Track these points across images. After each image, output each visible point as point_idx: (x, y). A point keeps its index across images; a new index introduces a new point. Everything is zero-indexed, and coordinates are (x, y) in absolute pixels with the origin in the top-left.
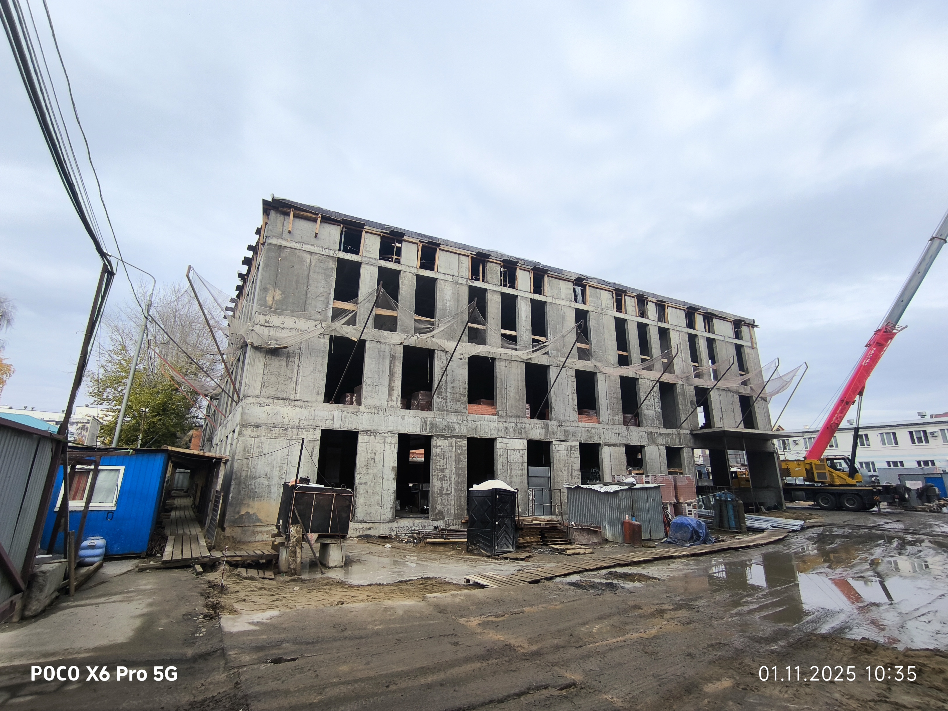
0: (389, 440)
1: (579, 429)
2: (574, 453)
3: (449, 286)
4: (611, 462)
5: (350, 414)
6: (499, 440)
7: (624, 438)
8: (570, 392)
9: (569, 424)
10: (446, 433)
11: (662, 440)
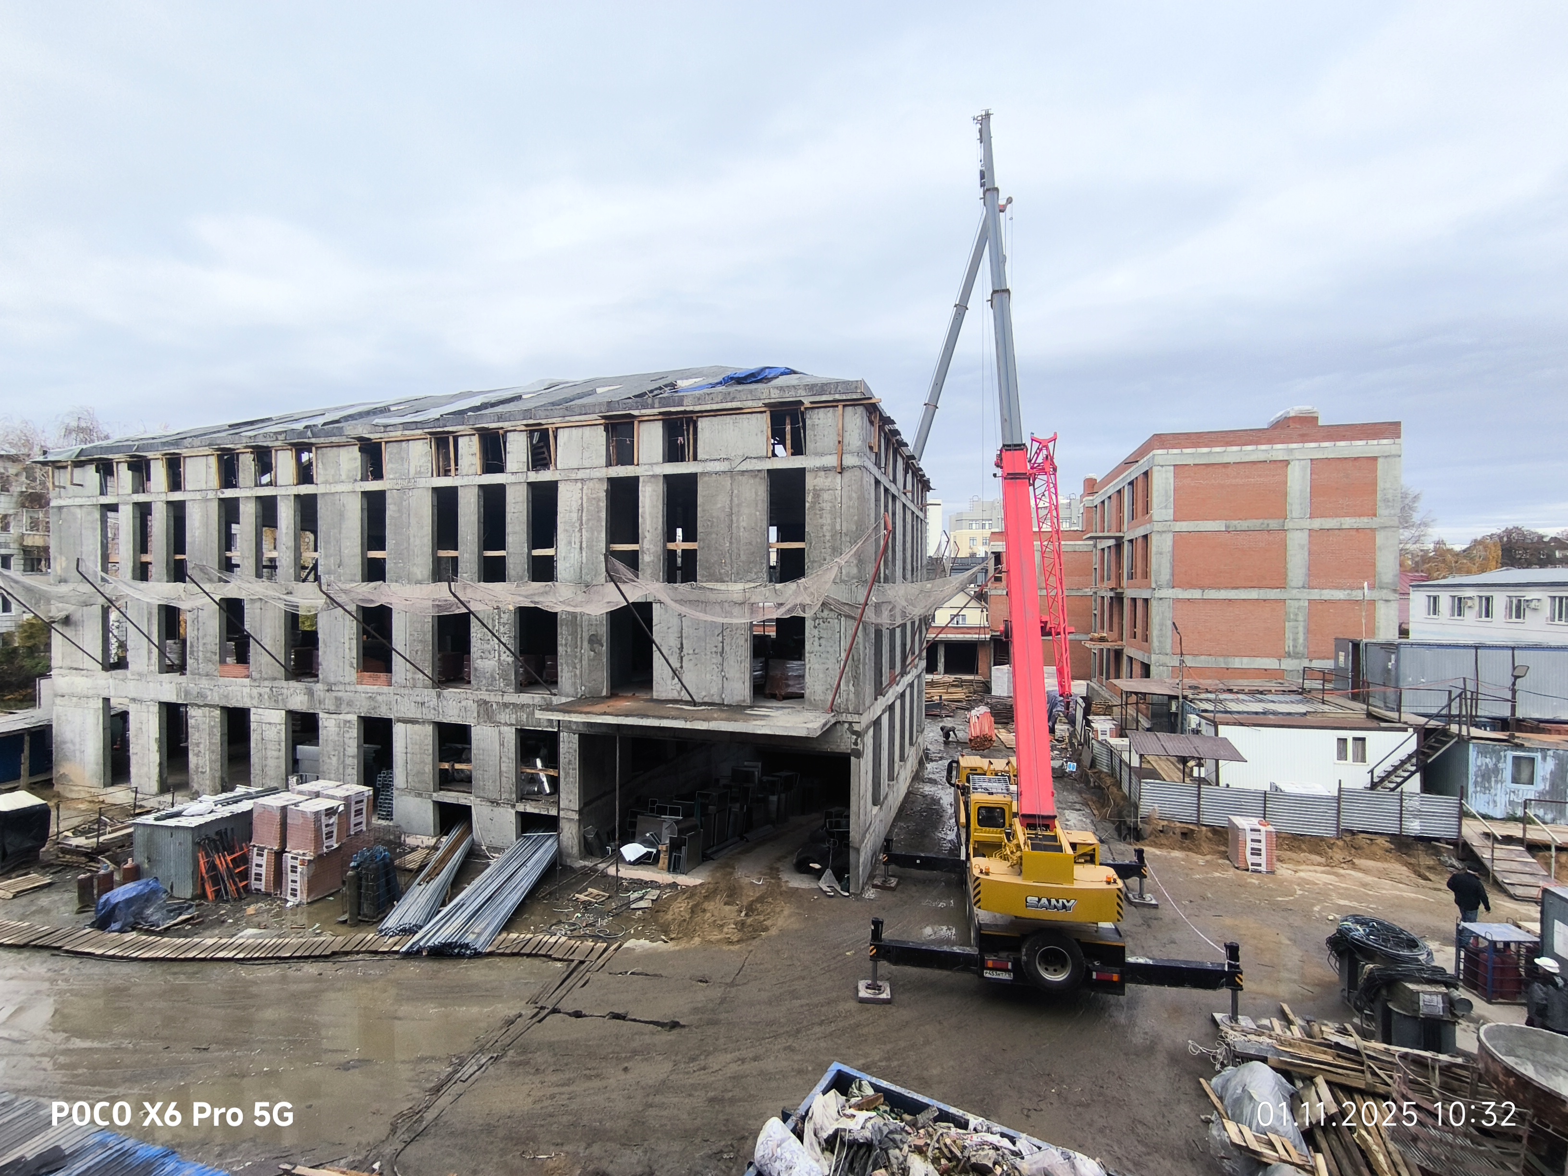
1: (357, 695)
2: (349, 731)
3: (197, 506)
4: (406, 748)
6: (253, 711)
7: (432, 711)
8: (347, 638)
9: (341, 687)
10: (199, 702)
11: (508, 716)
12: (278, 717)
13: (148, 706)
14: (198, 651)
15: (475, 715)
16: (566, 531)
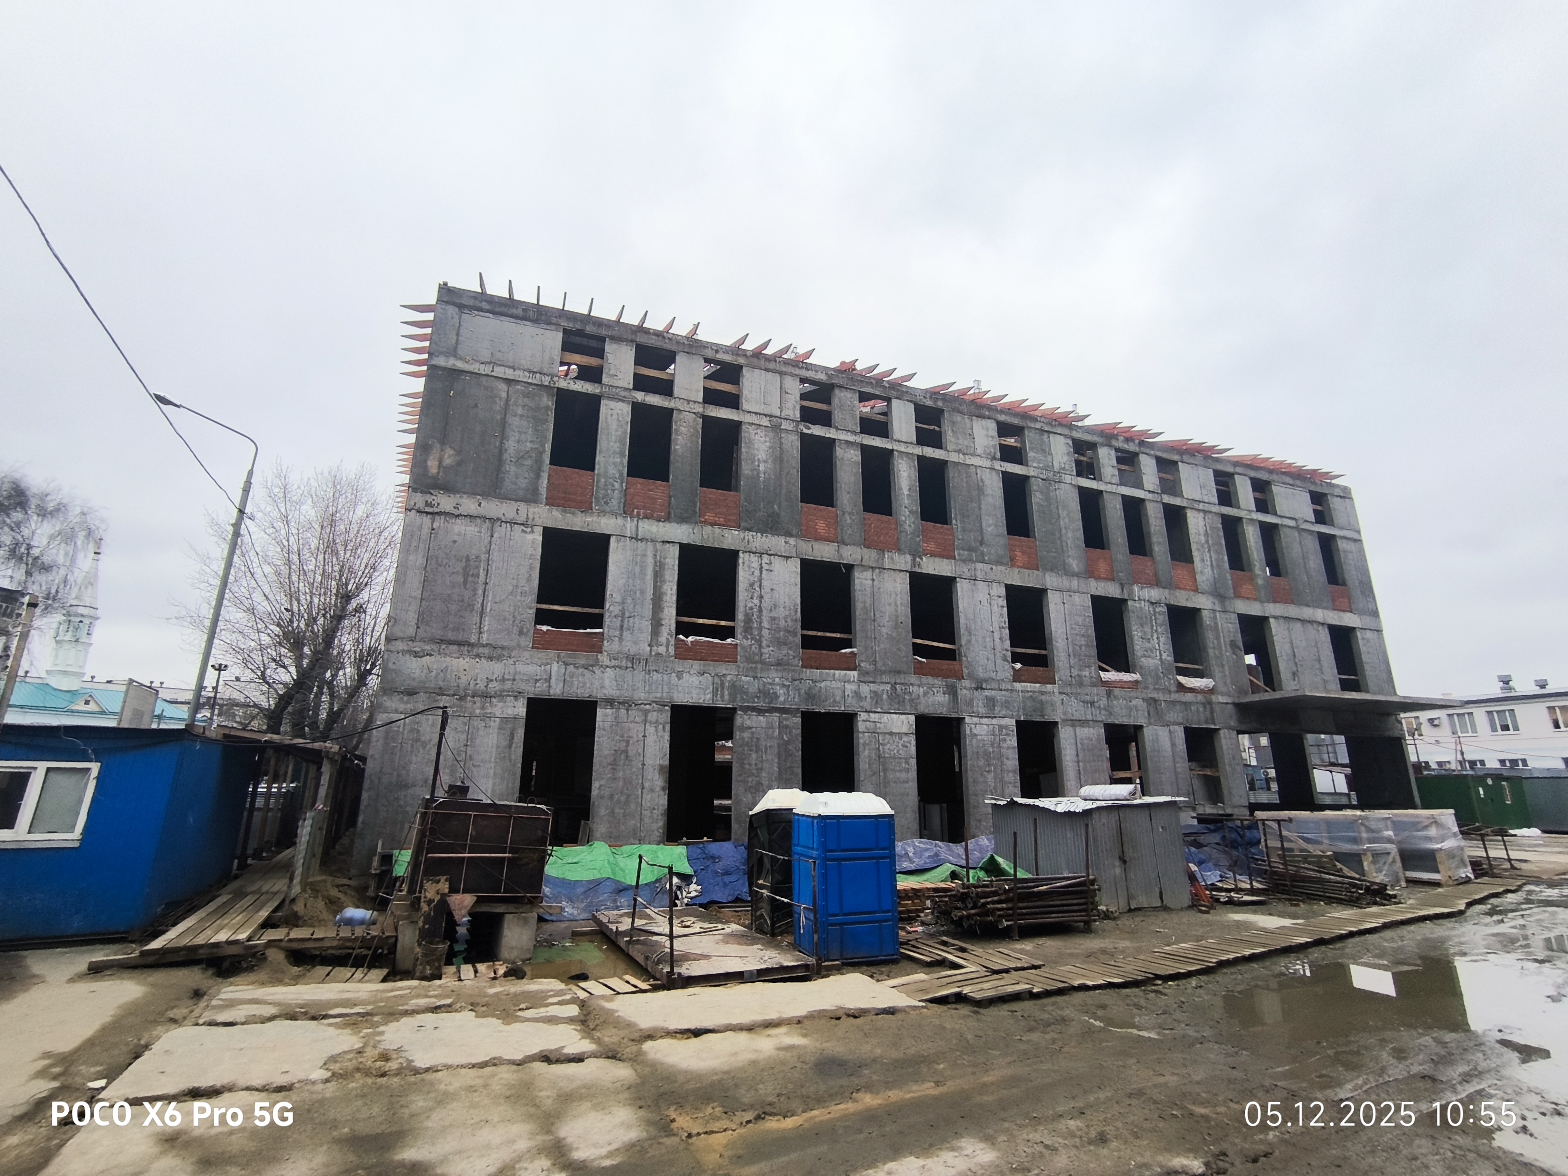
0: (653, 716)
1: (1015, 694)
2: (1005, 740)
3: (762, 434)
4: (1077, 755)
5: (581, 670)
6: (863, 716)
7: (1103, 712)
8: (996, 625)
9: (994, 685)
10: (762, 704)
12: (904, 723)
15: (1146, 714)
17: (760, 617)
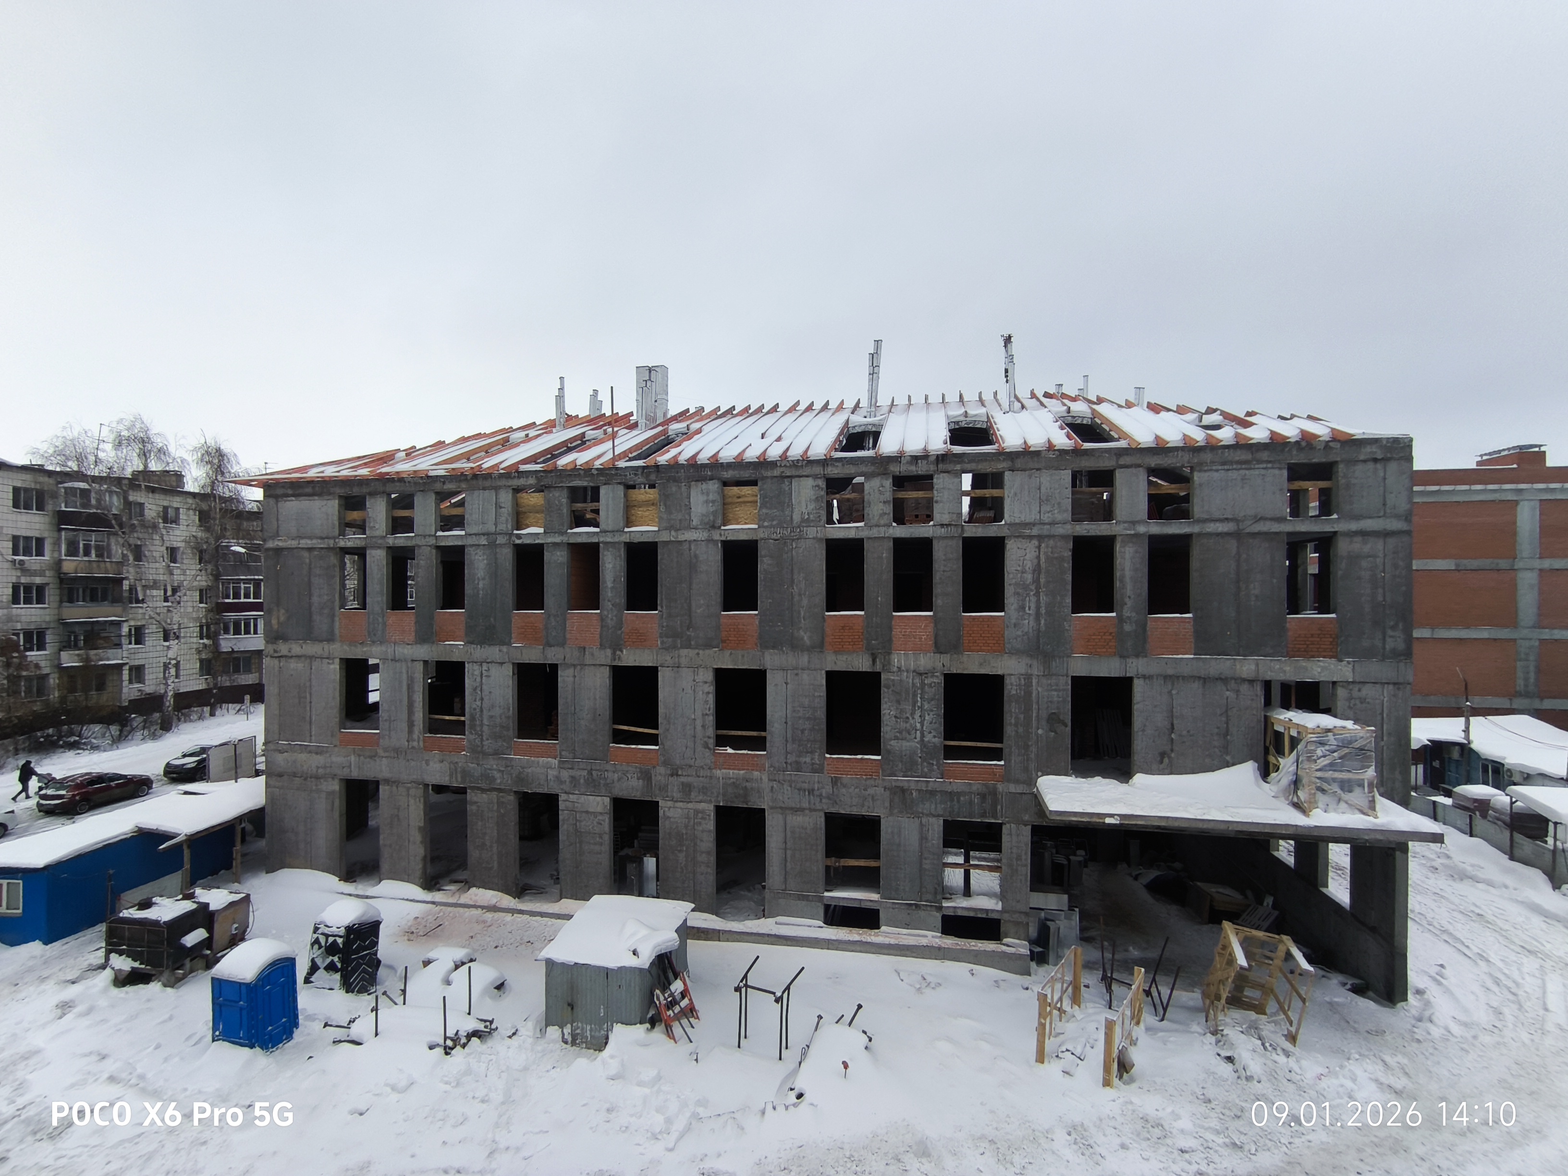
0: (412, 792)
1: (715, 781)
2: (700, 823)
3: (480, 553)
5: (368, 760)
6: (562, 797)
7: (825, 801)
8: (699, 713)
9: (692, 772)
10: (483, 785)
11: (933, 806)
12: (600, 804)
13: (408, 789)
14: (482, 725)
15: (887, 804)
16: (1018, 594)
17: (481, 716)
